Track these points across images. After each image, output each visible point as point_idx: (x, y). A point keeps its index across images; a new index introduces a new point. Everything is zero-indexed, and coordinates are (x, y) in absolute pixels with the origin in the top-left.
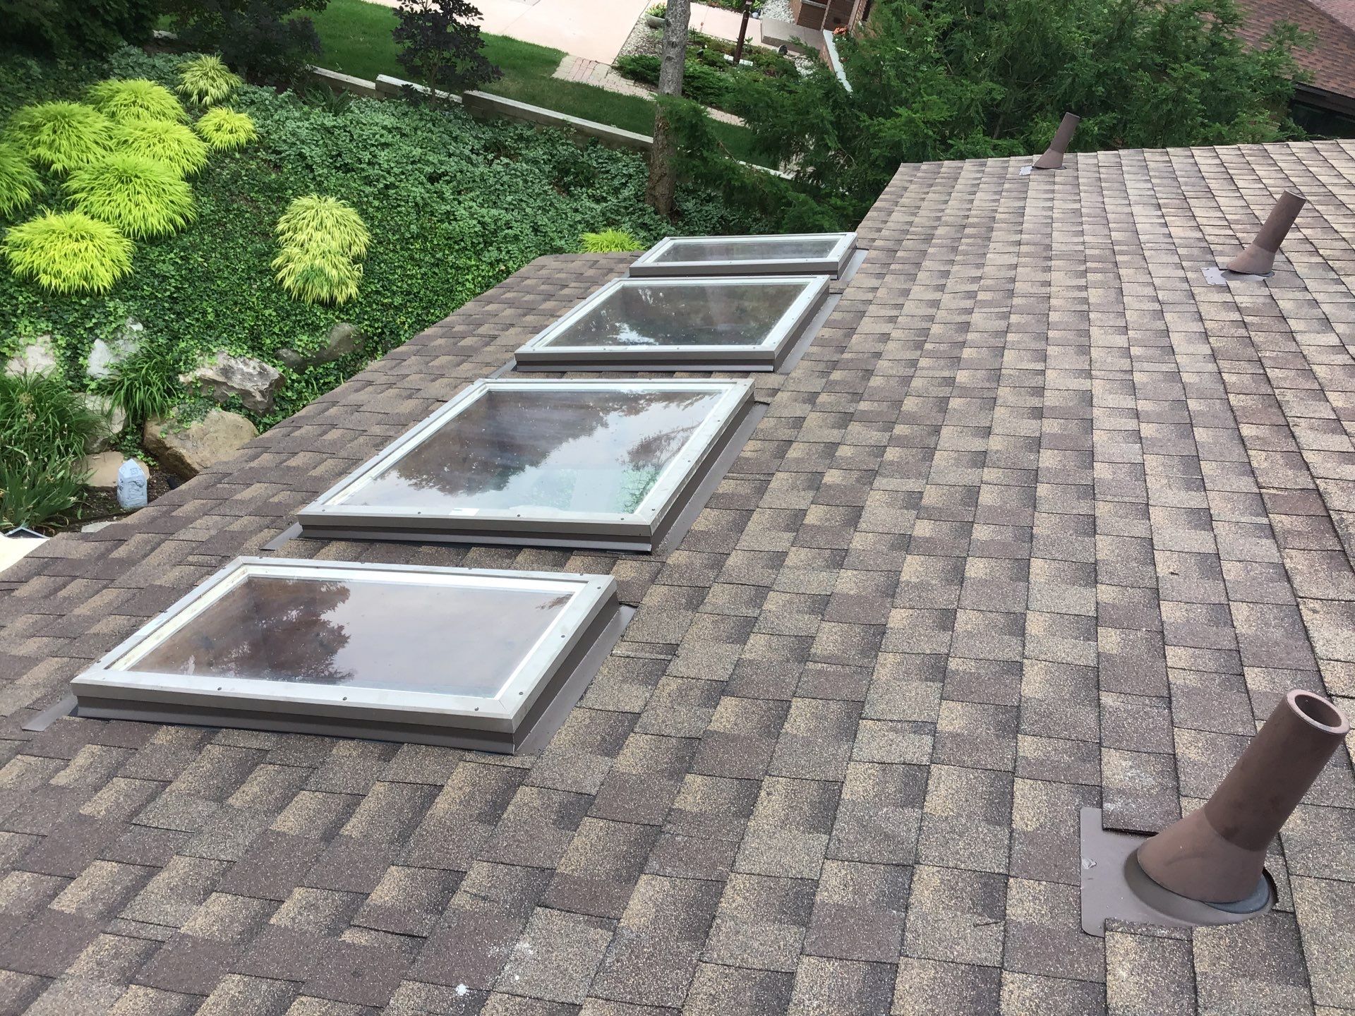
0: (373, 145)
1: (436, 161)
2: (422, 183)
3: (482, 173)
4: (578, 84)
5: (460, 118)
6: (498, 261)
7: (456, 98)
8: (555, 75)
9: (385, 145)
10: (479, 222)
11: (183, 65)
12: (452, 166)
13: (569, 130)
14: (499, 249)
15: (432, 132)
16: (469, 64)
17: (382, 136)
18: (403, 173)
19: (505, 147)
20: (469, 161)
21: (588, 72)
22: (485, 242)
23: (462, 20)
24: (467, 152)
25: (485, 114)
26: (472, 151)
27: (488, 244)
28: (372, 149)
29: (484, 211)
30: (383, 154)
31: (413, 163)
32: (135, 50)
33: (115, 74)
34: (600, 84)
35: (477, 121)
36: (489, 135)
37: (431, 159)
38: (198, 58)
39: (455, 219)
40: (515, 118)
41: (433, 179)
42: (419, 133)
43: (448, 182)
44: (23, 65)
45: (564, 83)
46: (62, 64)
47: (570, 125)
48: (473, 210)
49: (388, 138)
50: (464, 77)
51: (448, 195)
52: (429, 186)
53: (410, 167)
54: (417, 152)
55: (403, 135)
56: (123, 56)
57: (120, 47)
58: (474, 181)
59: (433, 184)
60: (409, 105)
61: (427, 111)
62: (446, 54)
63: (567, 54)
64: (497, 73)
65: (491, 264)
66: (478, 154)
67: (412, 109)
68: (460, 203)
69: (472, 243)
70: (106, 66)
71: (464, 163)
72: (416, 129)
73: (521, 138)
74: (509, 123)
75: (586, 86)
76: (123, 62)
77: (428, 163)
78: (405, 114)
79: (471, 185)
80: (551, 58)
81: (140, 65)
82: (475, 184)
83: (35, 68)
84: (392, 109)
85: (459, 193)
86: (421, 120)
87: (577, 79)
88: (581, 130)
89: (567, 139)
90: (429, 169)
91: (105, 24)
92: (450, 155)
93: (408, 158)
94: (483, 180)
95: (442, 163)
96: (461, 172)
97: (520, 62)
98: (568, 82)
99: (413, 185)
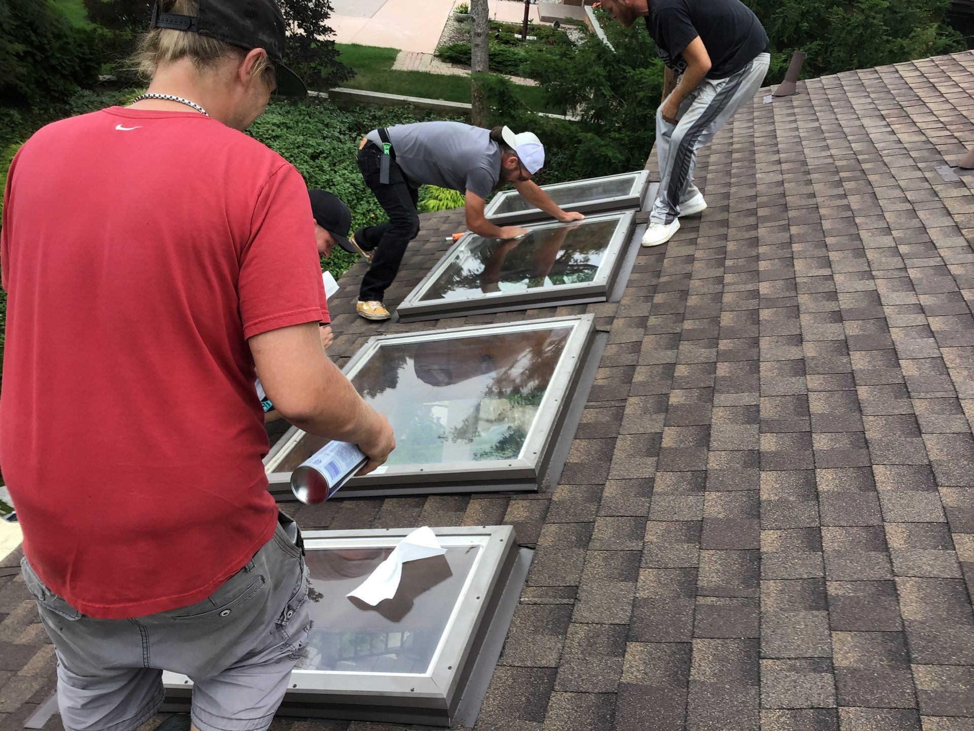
0: (267, 139)
1: (315, 144)
2: (306, 162)
3: (349, 149)
4: (412, 72)
5: (329, 109)
6: (369, 211)
7: (324, 95)
8: (394, 68)
9: (276, 137)
10: (351, 185)
11: (123, 98)
12: (326, 145)
13: (409, 107)
14: (368, 202)
15: (308, 122)
16: (330, 69)
17: (273, 131)
18: (291, 156)
19: (364, 126)
20: (340, 140)
21: (418, 62)
22: (358, 199)
23: (321, 38)
24: (337, 134)
25: (347, 104)
26: (340, 132)
29: (354, 176)
30: (275, 144)
31: (298, 147)
32: (87, 93)
34: (427, 70)
35: (341, 109)
36: (351, 119)
37: (311, 143)
38: (133, 92)
39: (334, 185)
40: (368, 103)
41: (314, 157)
42: (300, 124)
43: (325, 158)
44: (7, 115)
45: (401, 73)
46: (36, 110)
47: (410, 103)
48: (346, 176)
49: (278, 132)
50: (328, 79)
51: (326, 168)
52: (311, 163)
53: (296, 151)
54: (300, 139)
55: (288, 128)
56: (79, 98)
57: (75, 92)
58: (344, 155)
59: (314, 161)
60: (290, 105)
61: (304, 108)
62: (313, 65)
63: (400, 50)
64: (352, 73)
65: (364, 214)
66: (344, 134)
67: (292, 108)
68: (336, 172)
70: (67, 107)
71: (335, 142)
72: (297, 122)
73: (374, 118)
74: (364, 108)
75: (417, 73)
76: (80, 102)
77: (309, 146)
78: (288, 112)
79: (342, 158)
80: (389, 55)
81: (92, 103)
82: (345, 157)
83: (15, 114)
84: (278, 109)
85: (334, 165)
86: (300, 115)
87: (410, 68)
88: (417, 106)
89: (408, 114)
90: (310, 151)
91: (64, 76)
92: (324, 138)
93: (294, 144)
94: (350, 153)
95: (319, 145)
96: (334, 149)
97: (367, 62)
98: (404, 72)
99: (300, 164)
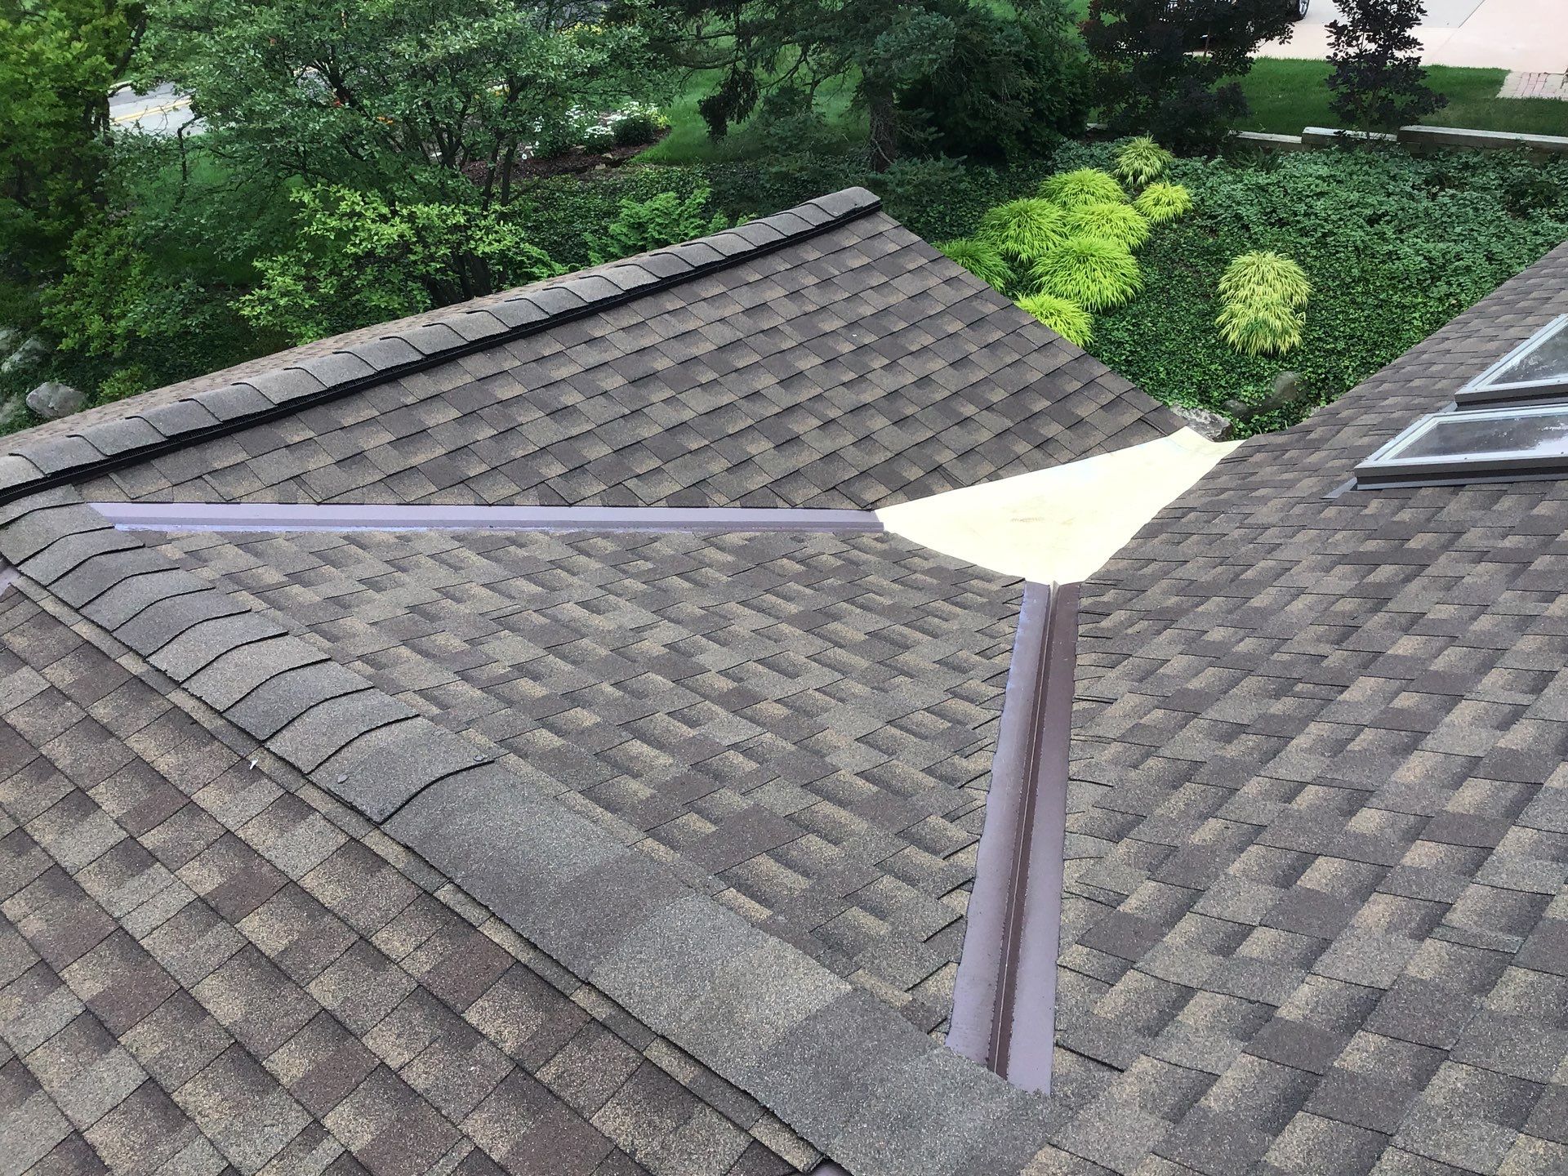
0: (1308, 196)
1: (1376, 203)
2: (1361, 227)
3: (1426, 209)
4: (1530, 100)
5: (1397, 156)
6: (1448, 296)
7: (1391, 137)
8: (1500, 95)
9: (1321, 194)
10: (1425, 258)
11: (1117, 150)
12: (1391, 205)
13: (1522, 150)
14: (1449, 284)
15: (1367, 173)
16: (1408, 98)
17: (1317, 186)
18: (1341, 219)
19: (1449, 179)
20: (1411, 197)
21: (1539, 86)
22: (1432, 278)
23: (1399, 54)
24: (1409, 189)
25: (1424, 148)
26: (1413, 187)
27: (1435, 279)
28: (1308, 200)
29: (1431, 246)
30: (1319, 203)
31: (1351, 208)
32: (1074, 144)
33: (1059, 169)
34: (1557, 95)
35: (1415, 156)
36: (1429, 168)
37: (1370, 201)
38: (1130, 142)
39: (1399, 259)
40: (1458, 147)
41: (1372, 221)
42: (1355, 177)
43: (1388, 222)
44: (981, 174)
45: (1512, 102)
46: (1013, 168)
47: (1525, 144)
48: (1418, 247)
49: (1324, 187)
50: (1404, 112)
51: (1390, 234)
52: (1369, 229)
53: (1348, 212)
54: (1355, 196)
55: (1339, 182)
56: (1064, 151)
57: (1061, 144)
58: (1417, 217)
59: (1372, 226)
60: (1341, 151)
61: (1362, 154)
62: (1382, 93)
63: (1509, 71)
64: (1442, 101)
65: (1440, 300)
66: (1420, 190)
67: (1345, 155)
68: (1402, 241)
69: (1418, 280)
70: (1050, 163)
71: (1405, 200)
72: (1351, 174)
73: (1466, 166)
74: (1451, 153)
75: (1539, 101)
76: (1066, 156)
77: (1366, 205)
78: (1338, 162)
79: (1414, 222)
80: (1493, 79)
81: (1080, 157)
82: (1419, 220)
83: (992, 173)
84: (1324, 157)
85: (1401, 232)
86: (1356, 164)
87: (1527, 95)
88: (1537, 148)
89: (1521, 159)
90: (1369, 212)
91: (1049, 124)
92: (1389, 195)
93: (1346, 202)
94: (1427, 215)
95: (1381, 203)
96: (1403, 209)
97: (1458, 88)
98: (1517, 100)
99: (1352, 230)
